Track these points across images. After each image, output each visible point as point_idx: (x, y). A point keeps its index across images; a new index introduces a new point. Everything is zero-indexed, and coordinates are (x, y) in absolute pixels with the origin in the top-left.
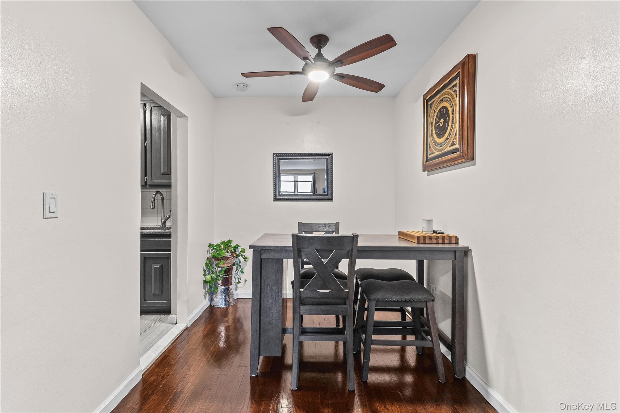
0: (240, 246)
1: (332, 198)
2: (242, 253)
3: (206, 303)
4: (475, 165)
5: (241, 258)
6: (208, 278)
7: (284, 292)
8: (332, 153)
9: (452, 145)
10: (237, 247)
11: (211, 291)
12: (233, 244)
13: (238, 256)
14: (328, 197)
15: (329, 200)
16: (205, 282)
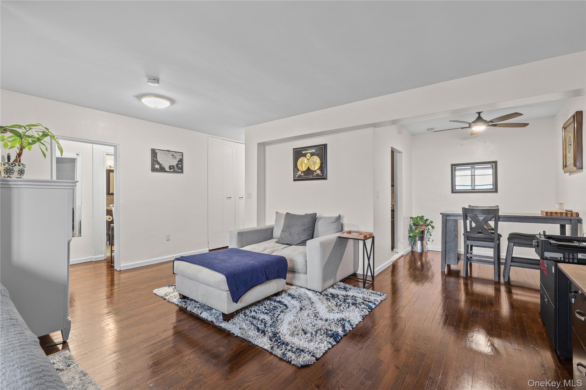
0: (429, 220)
1: (497, 191)
2: (430, 224)
3: (409, 249)
4: (583, 172)
5: (430, 227)
6: (411, 235)
7: (459, 250)
8: (497, 162)
10: (427, 220)
11: (413, 244)
12: (425, 218)
13: (428, 225)
15: (494, 192)
16: (410, 237)
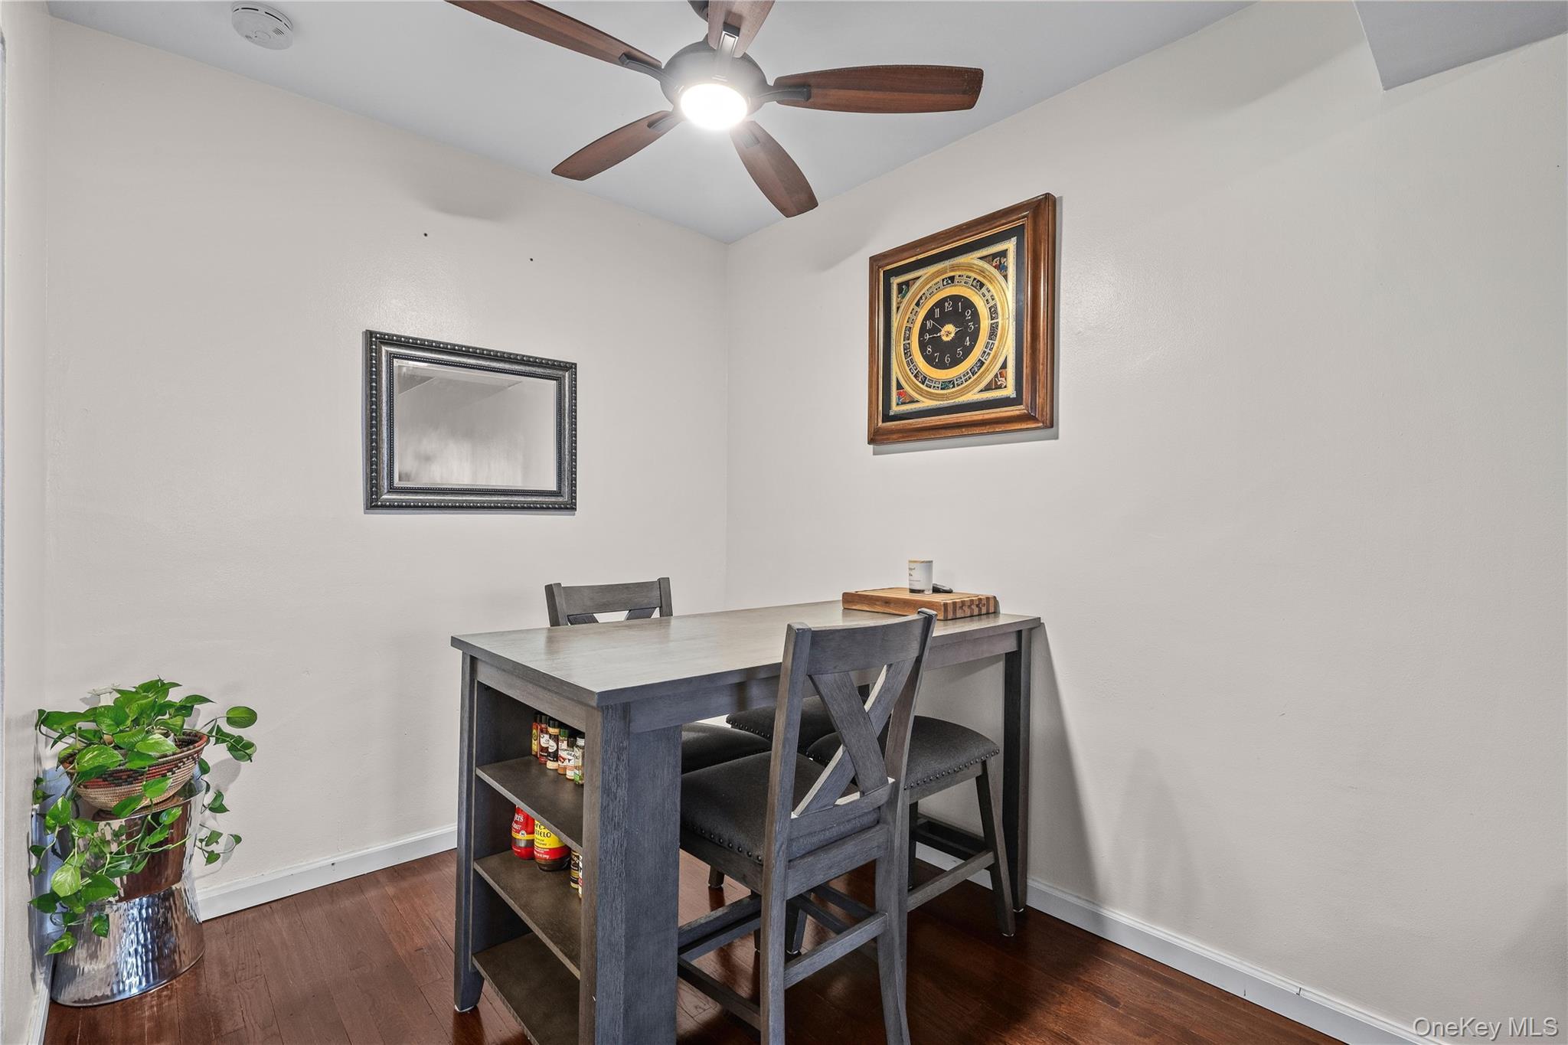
1: (575, 506)
4: (1056, 437)
8: (576, 364)
9: (988, 388)
14: (560, 499)
15: (563, 510)
